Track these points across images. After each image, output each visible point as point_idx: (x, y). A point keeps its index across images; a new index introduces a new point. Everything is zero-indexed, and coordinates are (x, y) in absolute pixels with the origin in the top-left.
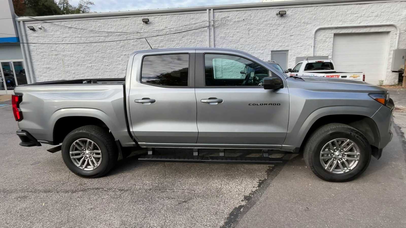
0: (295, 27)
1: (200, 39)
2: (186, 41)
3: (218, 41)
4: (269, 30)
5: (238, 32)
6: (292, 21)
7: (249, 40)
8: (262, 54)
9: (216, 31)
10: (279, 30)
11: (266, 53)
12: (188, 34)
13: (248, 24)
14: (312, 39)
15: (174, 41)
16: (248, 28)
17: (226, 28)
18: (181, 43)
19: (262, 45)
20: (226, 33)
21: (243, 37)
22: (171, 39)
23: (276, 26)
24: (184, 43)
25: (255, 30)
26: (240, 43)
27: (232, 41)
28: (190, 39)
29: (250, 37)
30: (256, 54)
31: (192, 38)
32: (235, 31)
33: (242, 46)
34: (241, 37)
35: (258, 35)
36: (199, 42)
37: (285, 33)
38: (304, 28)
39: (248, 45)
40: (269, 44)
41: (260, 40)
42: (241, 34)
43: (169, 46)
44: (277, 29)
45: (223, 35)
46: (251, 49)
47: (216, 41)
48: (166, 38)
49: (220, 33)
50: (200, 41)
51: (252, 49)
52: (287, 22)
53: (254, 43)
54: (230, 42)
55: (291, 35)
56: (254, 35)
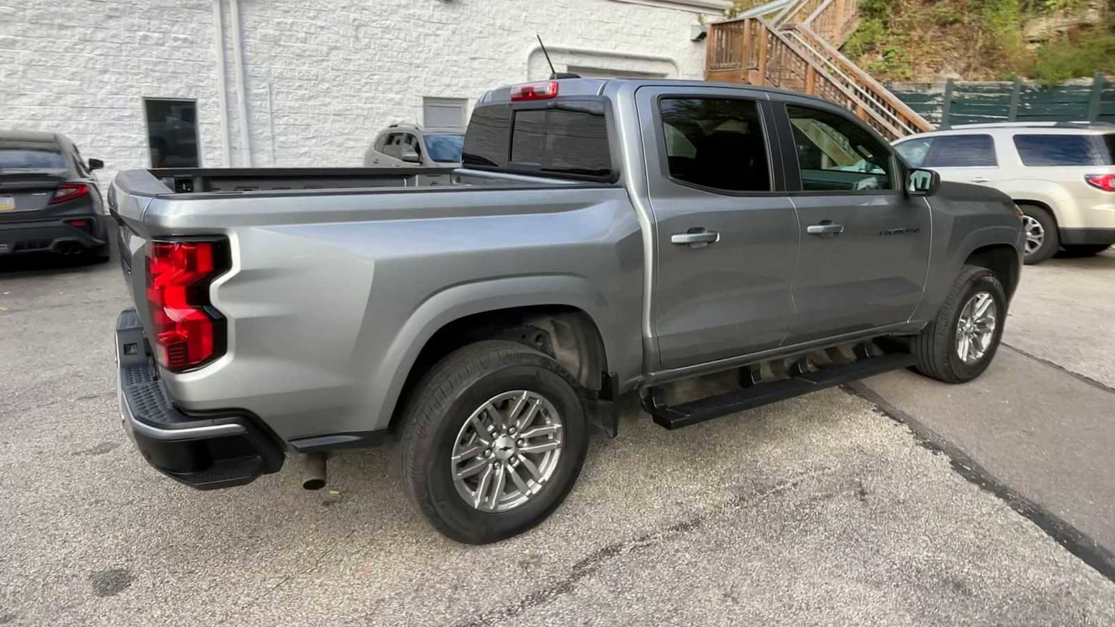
0: (481, 35)
1: (183, 33)
2: (124, 35)
3: (253, 49)
4: (415, 35)
5: (322, 28)
6: (472, 18)
7: (357, 57)
8: (399, 104)
9: (248, 13)
10: (442, 38)
11: (410, 102)
12: (131, 8)
13: (352, 6)
14: (522, 74)
15: (67, 27)
16: (354, 20)
17: (282, 8)
18: (103, 40)
19: (396, 76)
20: (282, 25)
21: (339, 45)
22: (52, 19)
23: (433, 25)
24: (115, 40)
25: (376, 28)
26: (330, 64)
27: (303, 54)
28: (140, 26)
29: (361, 49)
30: (380, 103)
31: (148, 26)
32: (314, 22)
33: (336, 73)
34: (334, 44)
35: (385, 46)
36: (180, 42)
37: (457, 49)
38: (502, 41)
39: (356, 72)
40: (416, 77)
41: (392, 62)
42: (330, 35)
43: (42, 44)
44: (437, 35)
45: (271, 32)
46: (364, 86)
47: (248, 48)
48: (25, 9)
49: (260, 23)
50: (184, 42)
51: (368, 87)
52: (462, 19)
53: (375, 70)
54: (298, 55)
55: (472, 56)
56: (372, 43)
